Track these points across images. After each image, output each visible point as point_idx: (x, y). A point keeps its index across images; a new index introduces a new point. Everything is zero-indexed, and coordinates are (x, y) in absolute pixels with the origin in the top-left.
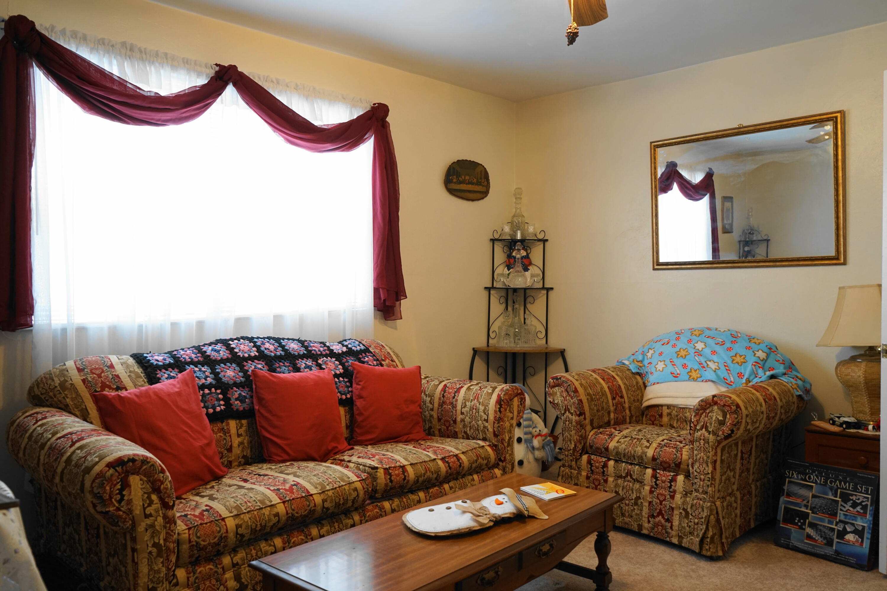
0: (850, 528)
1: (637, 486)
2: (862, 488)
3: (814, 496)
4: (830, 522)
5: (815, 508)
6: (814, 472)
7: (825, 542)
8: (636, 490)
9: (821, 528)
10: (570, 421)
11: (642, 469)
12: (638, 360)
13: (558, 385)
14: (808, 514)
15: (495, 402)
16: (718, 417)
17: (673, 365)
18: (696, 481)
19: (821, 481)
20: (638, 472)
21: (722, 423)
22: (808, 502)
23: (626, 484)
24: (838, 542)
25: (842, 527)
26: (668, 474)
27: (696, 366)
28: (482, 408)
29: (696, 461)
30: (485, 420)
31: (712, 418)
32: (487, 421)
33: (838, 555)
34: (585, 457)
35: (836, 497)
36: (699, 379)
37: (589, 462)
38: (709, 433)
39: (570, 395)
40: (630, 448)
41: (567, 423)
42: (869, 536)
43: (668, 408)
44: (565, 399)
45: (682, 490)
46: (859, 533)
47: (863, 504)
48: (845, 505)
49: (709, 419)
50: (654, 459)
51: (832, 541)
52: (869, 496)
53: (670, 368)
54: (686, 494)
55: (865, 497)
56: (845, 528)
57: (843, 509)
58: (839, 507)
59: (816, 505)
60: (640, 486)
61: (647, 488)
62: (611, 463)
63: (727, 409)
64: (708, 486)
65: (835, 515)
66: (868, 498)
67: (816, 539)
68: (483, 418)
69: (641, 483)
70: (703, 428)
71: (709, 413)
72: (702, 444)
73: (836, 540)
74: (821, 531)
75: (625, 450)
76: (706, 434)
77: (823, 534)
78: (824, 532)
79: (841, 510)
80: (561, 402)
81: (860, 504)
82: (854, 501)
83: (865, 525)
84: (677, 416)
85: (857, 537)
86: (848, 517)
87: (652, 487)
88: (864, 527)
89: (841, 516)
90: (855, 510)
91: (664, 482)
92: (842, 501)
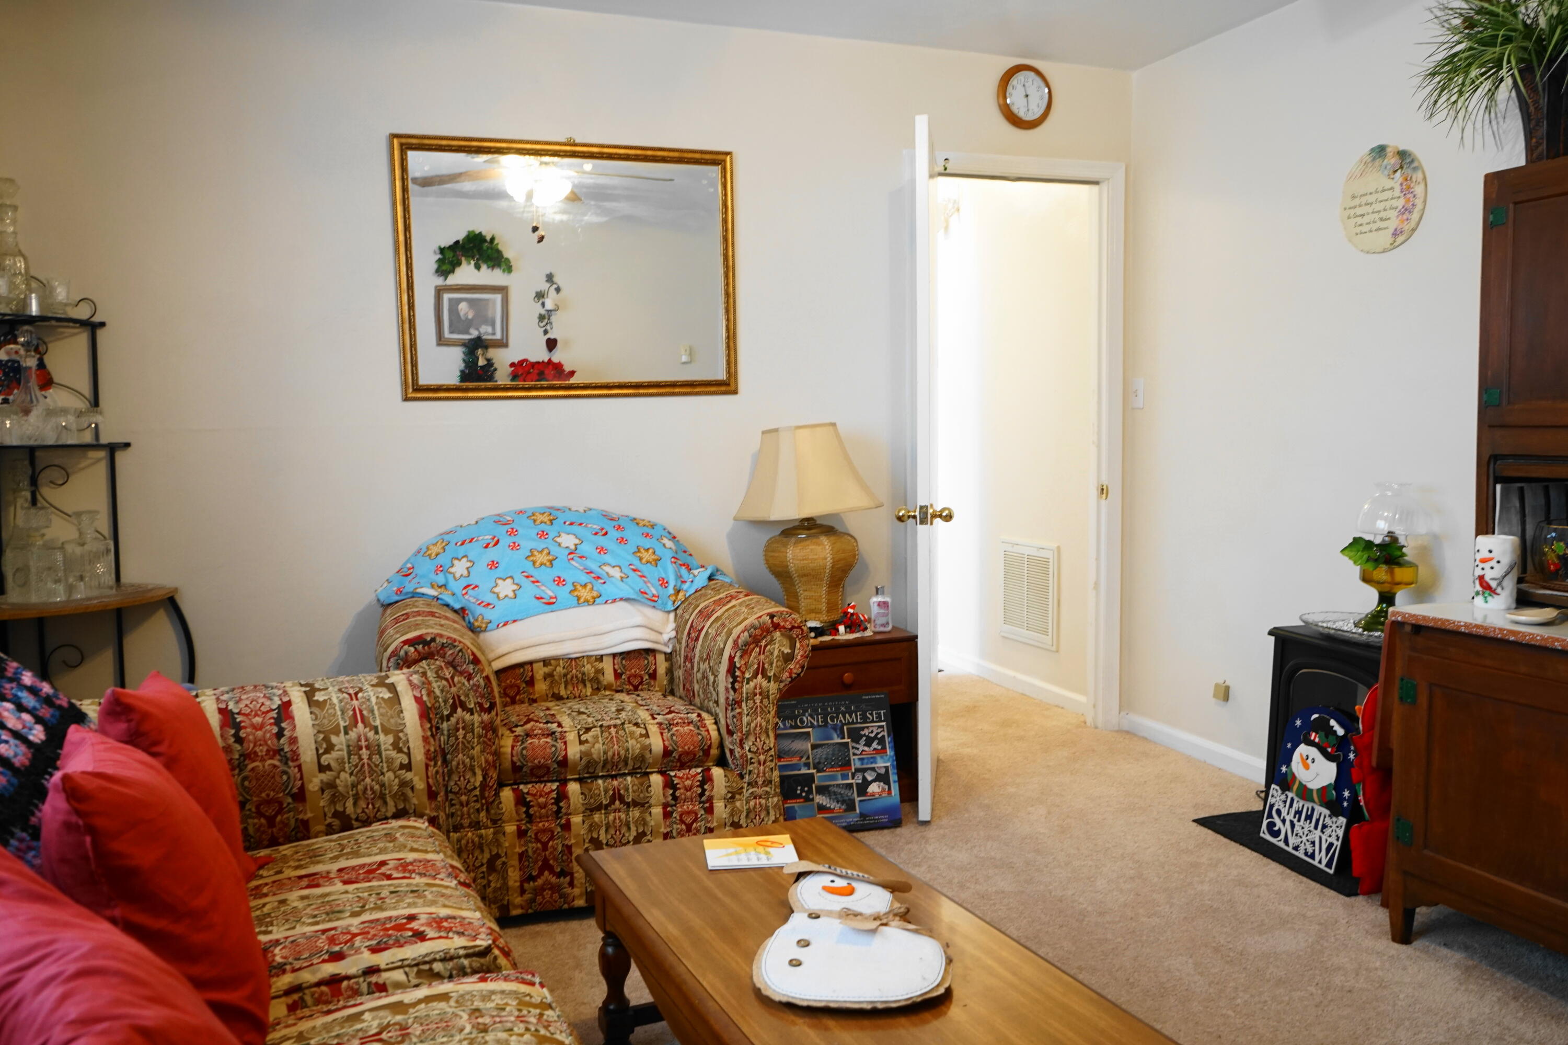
0: (870, 775)
1: (635, 813)
2: (872, 715)
3: (814, 747)
4: (845, 777)
5: (819, 763)
6: (805, 711)
7: (844, 807)
8: (636, 823)
9: (836, 789)
10: (469, 728)
11: (641, 780)
12: (440, 584)
13: (429, 656)
14: (812, 774)
15: (417, 717)
16: (783, 649)
17: (534, 582)
18: (750, 768)
19: (818, 721)
20: (635, 788)
21: (788, 658)
22: (808, 758)
23: (611, 817)
24: (861, 801)
25: (861, 777)
26: (693, 771)
27: (584, 578)
28: (386, 741)
29: (748, 734)
30: (402, 767)
31: (772, 654)
32: (408, 767)
33: (865, 820)
34: (507, 794)
35: (843, 738)
36: (598, 600)
37: (521, 800)
38: (769, 679)
39: (461, 673)
40: (616, 747)
41: (461, 732)
42: (896, 778)
43: (544, 665)
44: (451, 682)
45: (724, 791)
46: (883, 778)
47: (879, 736)
48: (858, 746)
49: (767, 657)
50: (667, 753)
51: (853, 801)
52: (884, 724)
53: (529, 590)
54: (733, 797)
55: (879, 727)
56: (864, 778)
57: (856, 751)
58: (851, 751)
59: (820, 758)
60: (641, 813)
61: (657, 811)
62: (573, 788)
63: (795, 633)
64: (772, 769)
65: (848, 764)
66: (882, 727)
67: (832, 807)
68: (397, 763)
69: (643, 805)
70: (757, 674)
71: (766, 646)
72: (758, 701)
73: (857, 799)
74: (835, 793)
75: (605, 753)
76: (765, 683)
77: (839, 796)
78: (840, 794)
79: (854, 754)
80: (442, 691)
81: (875, 737)
82: (868, 737)
83: (888, 764)
84: (565, 675)
85: (882, 784)
86: (866, 761)
87: (665, 806)
88: (887, 768)
89: (856, 763)
90: (872, 748)
91: (688, 789)
92: (852, 741)
